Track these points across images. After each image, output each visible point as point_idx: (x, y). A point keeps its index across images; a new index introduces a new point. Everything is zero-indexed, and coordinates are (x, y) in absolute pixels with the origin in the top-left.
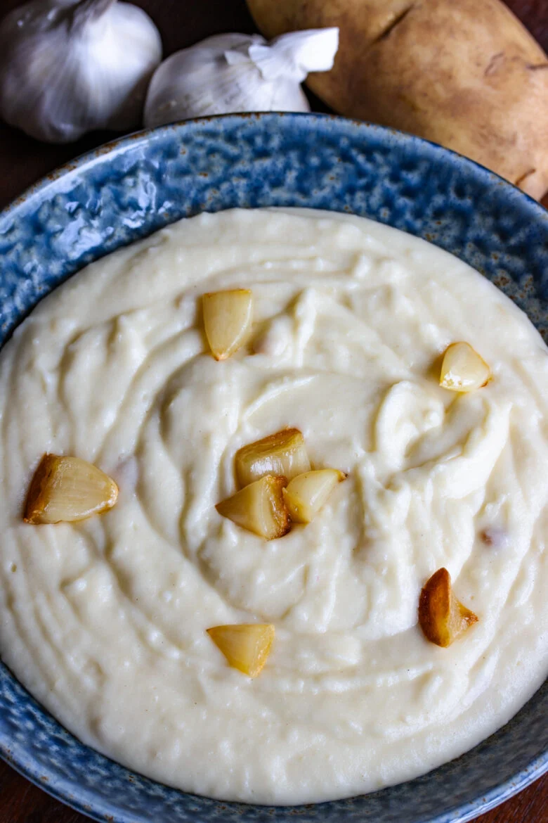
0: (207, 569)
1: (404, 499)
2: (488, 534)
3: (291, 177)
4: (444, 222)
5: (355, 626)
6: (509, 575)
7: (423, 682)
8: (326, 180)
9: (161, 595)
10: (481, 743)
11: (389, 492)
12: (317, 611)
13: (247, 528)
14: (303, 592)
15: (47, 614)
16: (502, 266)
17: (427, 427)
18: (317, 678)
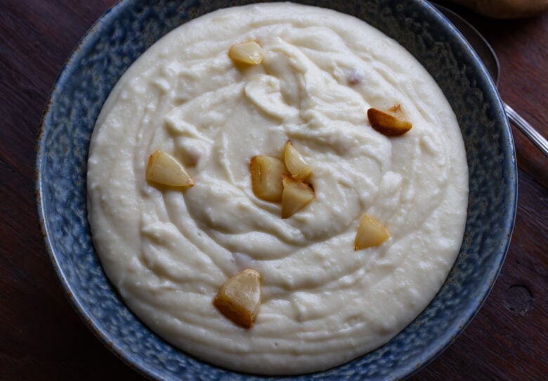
0: (319, 236)
2: (352, 79)
3: (86, 102)
4: (147, 28)
5: (381, 171)
8: (95, 83)
9: (325, 268)
11: (313, 121)
12: (367, 187)
13: (303, 206)
14: (353, 190)
16: (187, 9)
17: (278, 87)
18: (402, 201)
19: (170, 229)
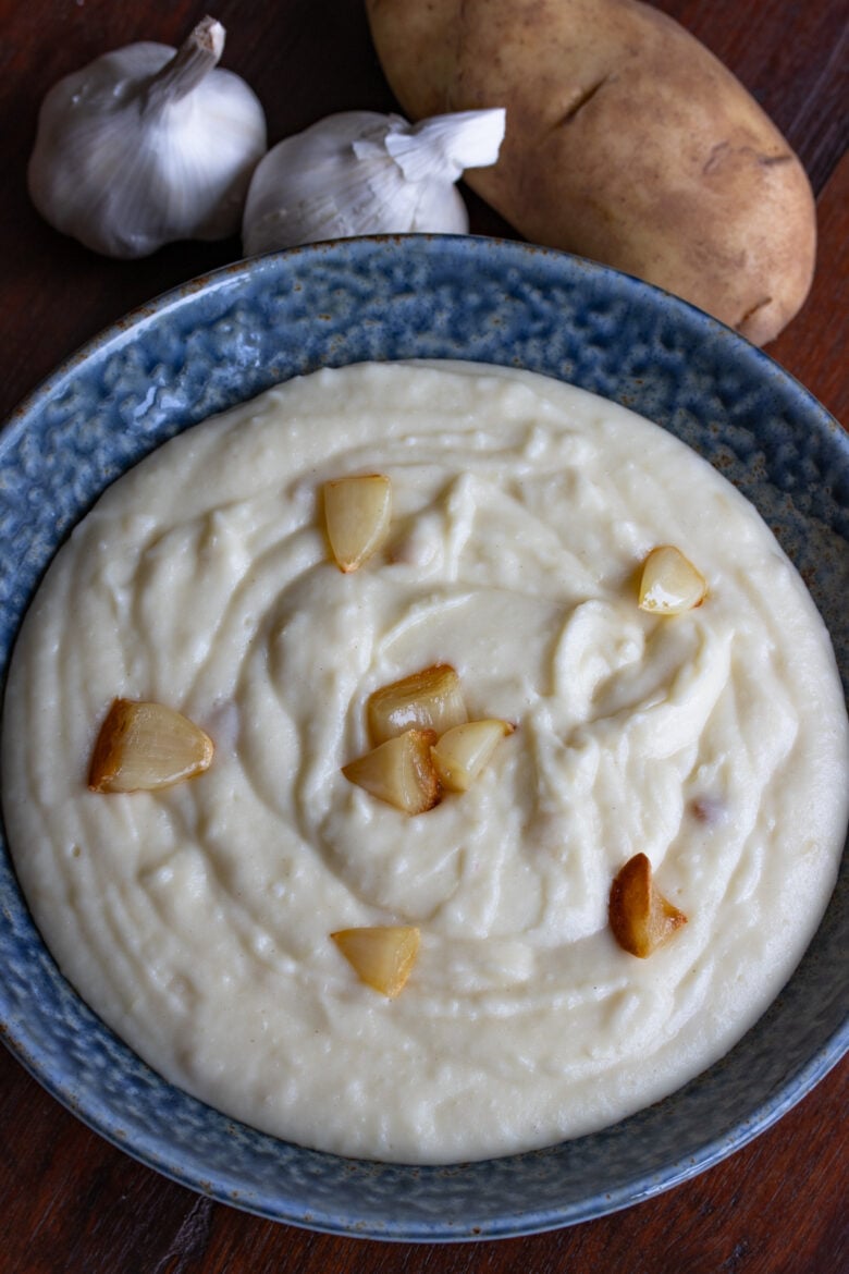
0: (332, 852)
1: (589, 761)
2: (701, 807)
3: (441, 319)
4: (647, 380)
5: (526, 930)
6: (728, 862)
7: (615, 1002)
8: (489, 323)
9: (270, 887)
10: (690, 1082)
11: (571, 752)
12: (476, 910)
13: (383, 799)
14: (457, 884)
15: (121, 913)
16: (724, 441)
17: (622, 663)
18: (476, 998)
19: (236, 562)
